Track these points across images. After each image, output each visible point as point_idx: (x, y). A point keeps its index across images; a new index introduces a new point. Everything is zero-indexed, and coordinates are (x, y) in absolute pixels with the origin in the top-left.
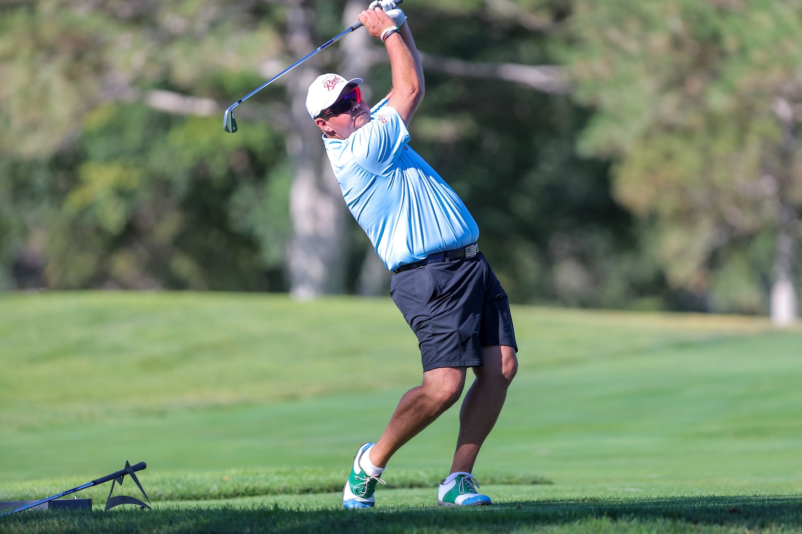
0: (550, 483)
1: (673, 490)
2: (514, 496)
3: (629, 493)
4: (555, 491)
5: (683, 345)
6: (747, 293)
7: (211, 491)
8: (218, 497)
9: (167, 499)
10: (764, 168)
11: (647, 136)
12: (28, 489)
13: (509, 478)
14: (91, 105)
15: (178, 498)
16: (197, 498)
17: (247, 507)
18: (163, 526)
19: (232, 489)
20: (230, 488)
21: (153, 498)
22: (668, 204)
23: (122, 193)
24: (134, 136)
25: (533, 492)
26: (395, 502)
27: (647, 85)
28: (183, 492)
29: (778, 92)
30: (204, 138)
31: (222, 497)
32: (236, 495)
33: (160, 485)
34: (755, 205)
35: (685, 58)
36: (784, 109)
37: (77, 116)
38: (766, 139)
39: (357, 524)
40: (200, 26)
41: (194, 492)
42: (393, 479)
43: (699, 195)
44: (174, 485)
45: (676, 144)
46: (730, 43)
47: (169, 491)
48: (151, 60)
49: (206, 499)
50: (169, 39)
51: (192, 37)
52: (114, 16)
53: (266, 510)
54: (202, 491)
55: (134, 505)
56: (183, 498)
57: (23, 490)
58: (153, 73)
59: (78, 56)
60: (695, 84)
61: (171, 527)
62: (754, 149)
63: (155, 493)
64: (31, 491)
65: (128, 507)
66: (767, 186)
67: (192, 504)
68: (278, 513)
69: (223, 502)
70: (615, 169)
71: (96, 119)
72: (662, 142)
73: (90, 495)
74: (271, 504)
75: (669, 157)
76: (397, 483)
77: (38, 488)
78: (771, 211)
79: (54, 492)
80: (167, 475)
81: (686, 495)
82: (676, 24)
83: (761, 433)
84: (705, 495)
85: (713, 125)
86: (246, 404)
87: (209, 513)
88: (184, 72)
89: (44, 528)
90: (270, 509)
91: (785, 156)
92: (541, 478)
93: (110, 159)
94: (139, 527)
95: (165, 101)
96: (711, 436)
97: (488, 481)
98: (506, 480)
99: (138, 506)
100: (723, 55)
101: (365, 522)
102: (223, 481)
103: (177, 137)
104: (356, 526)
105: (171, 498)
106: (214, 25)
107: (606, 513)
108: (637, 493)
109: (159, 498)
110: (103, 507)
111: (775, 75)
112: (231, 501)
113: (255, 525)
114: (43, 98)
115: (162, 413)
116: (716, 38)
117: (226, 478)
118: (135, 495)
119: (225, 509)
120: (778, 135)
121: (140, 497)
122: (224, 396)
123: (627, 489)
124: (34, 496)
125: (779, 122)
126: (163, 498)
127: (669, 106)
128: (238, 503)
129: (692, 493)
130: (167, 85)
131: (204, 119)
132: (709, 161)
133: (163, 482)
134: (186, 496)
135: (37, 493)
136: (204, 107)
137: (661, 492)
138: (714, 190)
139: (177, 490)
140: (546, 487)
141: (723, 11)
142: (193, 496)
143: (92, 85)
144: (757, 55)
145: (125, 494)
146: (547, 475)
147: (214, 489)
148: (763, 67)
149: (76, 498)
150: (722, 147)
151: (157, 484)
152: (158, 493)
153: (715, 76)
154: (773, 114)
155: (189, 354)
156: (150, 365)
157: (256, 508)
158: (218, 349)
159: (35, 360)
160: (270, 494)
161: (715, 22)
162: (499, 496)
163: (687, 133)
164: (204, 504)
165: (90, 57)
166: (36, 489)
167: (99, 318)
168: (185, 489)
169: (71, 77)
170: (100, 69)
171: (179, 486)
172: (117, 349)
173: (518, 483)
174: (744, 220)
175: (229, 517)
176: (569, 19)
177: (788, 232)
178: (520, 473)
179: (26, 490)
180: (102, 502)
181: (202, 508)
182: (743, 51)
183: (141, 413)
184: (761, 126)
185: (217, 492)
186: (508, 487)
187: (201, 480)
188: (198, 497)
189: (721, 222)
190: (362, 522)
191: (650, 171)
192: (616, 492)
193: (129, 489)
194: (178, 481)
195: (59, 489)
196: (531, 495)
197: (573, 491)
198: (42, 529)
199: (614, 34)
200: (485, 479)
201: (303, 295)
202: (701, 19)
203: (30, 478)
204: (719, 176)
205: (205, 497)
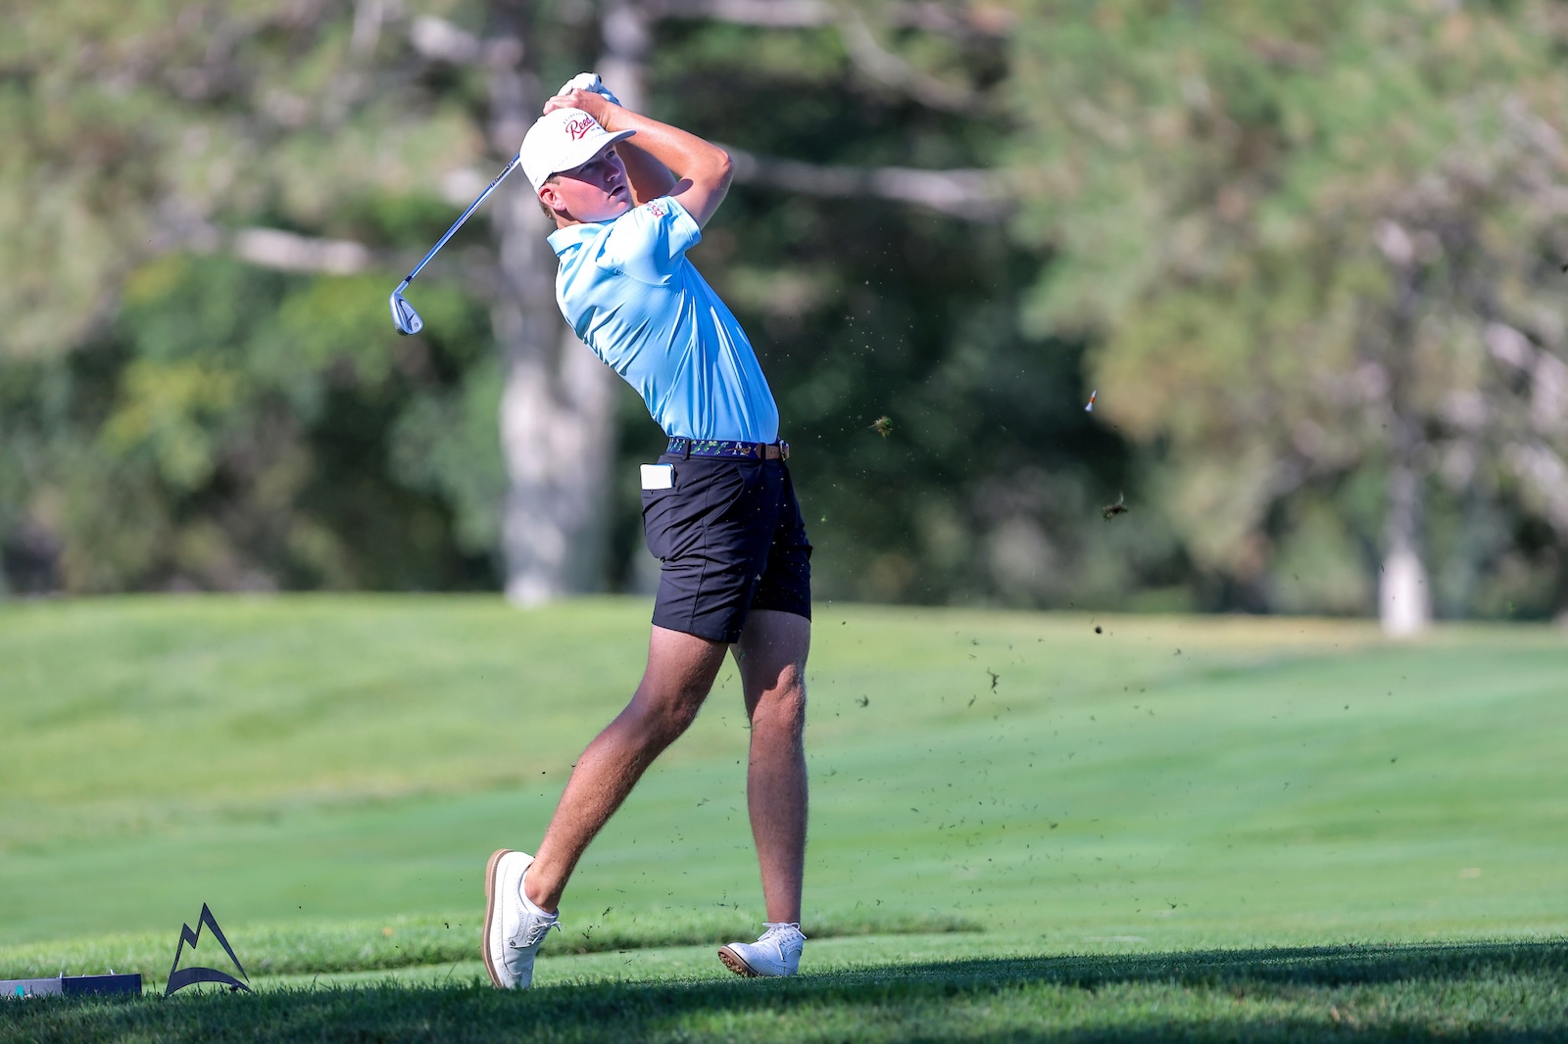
0: (978, 929)
1: (1201, 939)
2: (912, 954)
3: (1121, 945)
4: (988, 943)
5: (1221, 674)
6: (1340, 578)
7: (362, 956)
8: (374, 966)
9: (280, 972)
10: (1362, 349)
11: (1148, 297)
12: (27, 960)
13: (903, 921)
14: (139, 259)
15: (300, 969)
16: (335, 969)
17: (423, 983)
18: (272, 1022)
19: (398, 952)
20: (393, 949)
21: (254, 970)
22: (1189, 419)
23: (202, 417)
24: (220, 312)
25: (947, 947)
26: (695, 969)
27: (1145, 202)
28: (309, 960)
29: (1387, 212)
30: (346, 312)
31: (381, 966)
32: (406, 962)
33: (268, 947)
34: (1350, 415)
35: (1216, 152)
36: (1397, 242)
37: (113, 280)
38: (1365, 298)
39: (625, 1011)
40: (333, 110)
41: (330, 959)
42: (691, 928)
43: (1247, 402)
44: (293, 946)
45: (1203, 310)
46: (1296, 123)
47: (283, 957)
48: (244, 175)
49: (351, 970)
50: (275, 135)
51: (317, 131)
52: (172, 95)
53: (458, 988)
54: (345, 956)
55: (218, 984)
56: (309, 969)
57: (18, 960)
58: (249, 197)
59: (111, 169)
60: (1235, 201)
61: (285, 1024)
62: (1344, 315)
63: (259, 961)
64: (33, 961)
65: (207, 987)
66: (1369, 383)
67: (325, 981)
68: (481, 994)
69: (381, 976)
70: (1091, 356)
71: (151, 285)
72: (1176, 306)
73: (140, 967)
74: (468, 977)
75: (1189, 332)
76: (699, 935)
77: (45, 956)
78: (1376, 427)
79: (73, 962)
80: (282, 929)
81: (1225, 948)
82: (1197, 91)
83: (1360, 831)
84: (1259, 946)
85: (1269, 274)
86: (426, 796)
87: (353, 994)
88: (306, 194)
89: (54, 1028)
90: (466, 988)
91: (1401, 327)
92: (963, 922)
93: (178, 355)
94: (228, 1025)
95: (272, 249)
96: (1272, 838)
97: (865, 928)
98: (898, 927)
99: (227, 986)
100: (1284, 146)
101: (639, 1007)
102: (384, 938)
103: (297, 314)
104: (622, 1015)
105: (288, 969)
106: (358, 109)
107: (1077, 983)
108: (1137, 944)
109: (265, 971)
110: (162, 989)
111: (1380, 182)
112: (396, 974)
113: (440, 1016)
114: (49, 249)
115: (272, 816)
116: (1270, 115)
117: (387, 931)
118: (222, 966)
119: (384, 989)
120: (1384, 288)
121: (231, 970)
122: (386, 781)
123: (1118, 938)
124: (37, 971)
125: (1389, 266)
126: (273, 969)
127: (1189, 239)
128: (408, 978)
129: (1237, 942)
130: (278, 219)
131: (345, 280)
132: (1262, 337)
133: (273, 941)
134: (316, 966)
135: (43, 965)
136: (342, 257)
137: (1180, 942)
138: (1272, 389)
139: (300, 955)
140: (972, 937)
141: (1281, 67)
142: (327, 966)
143: (137, 223)
144: (1346, 146)
145: (204, 964)
146: (974, 915)
147: (367, 951)
148: (1357, 168)
149: (112, 974)
150: (1288, 311)
151: (262, 944)
152: (265, 962)
153: (1272, 185)
154: (1376, 252)
155: (321, 707)
156: (251, 728)
157: (440, 984)
158: (376, 697)
159: (41, 722)
160: (468, 959)
161: (1268, 86)
162: (885, 956)
163: (1223, 291)
164: (345, 980)
165: (132, 169)
166: (41, 958)
167: (156, 645)
168: (313, 952)
169: (99, 207)
170: (151, 192)
171: (303, 948)
172: (188, 701)
173: (920, 930)
174: (1328, 445)
175: (391, 1002)
176: (1003, 87)
177: (1408, 464)
178: (923, 913)
179: (23, 961)
180: (162, 981)
181: (343, 988)
182: (1320, 138)
183: (236, 816)
184: (1357, 274)
185: (372, 958)
186: (903, 939)
187: (343, 936)
188: (338, 967)
189: (1287, 449)
190: (634, 1007)
191: (1156, 360)
192: (1099, 944)
193: (212, 956)
194: (300, 938)
195: (83, 957)
196: (943, 953)
197: (1021, 943)
198: (51, 1031)
199: (1085, 112)
200: (860, 924)
201: (529, 594)
202: (1242, 81)
203: (32, 939)
204: (1283, 365)
205: (350, 967)
